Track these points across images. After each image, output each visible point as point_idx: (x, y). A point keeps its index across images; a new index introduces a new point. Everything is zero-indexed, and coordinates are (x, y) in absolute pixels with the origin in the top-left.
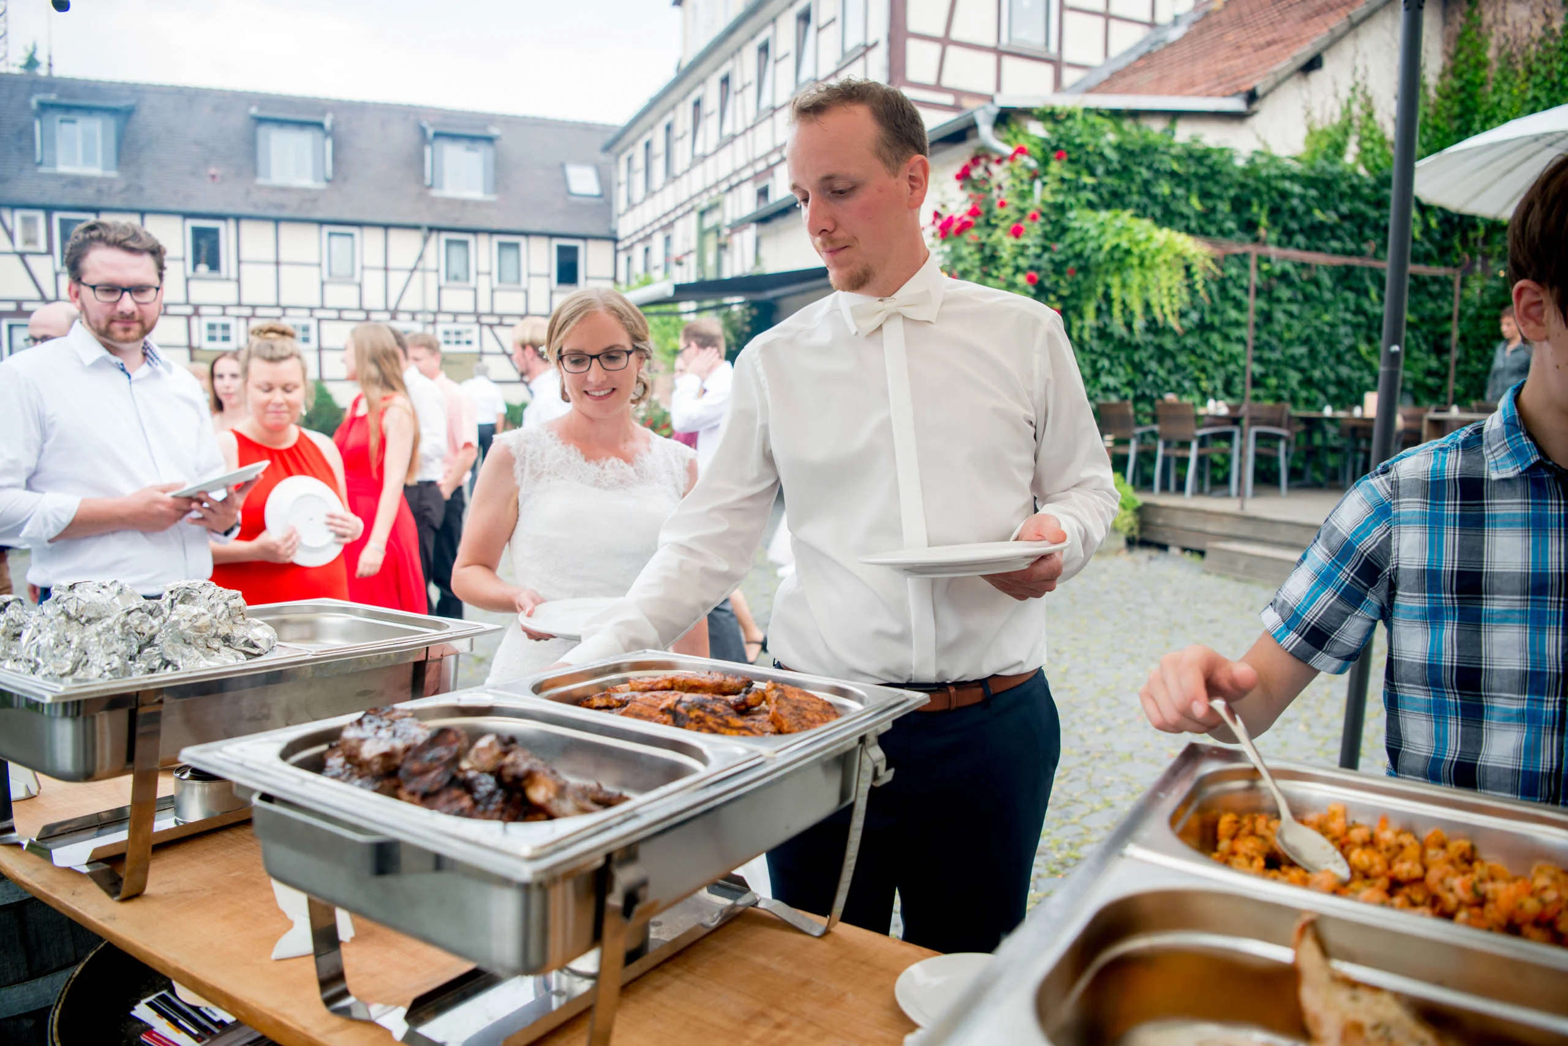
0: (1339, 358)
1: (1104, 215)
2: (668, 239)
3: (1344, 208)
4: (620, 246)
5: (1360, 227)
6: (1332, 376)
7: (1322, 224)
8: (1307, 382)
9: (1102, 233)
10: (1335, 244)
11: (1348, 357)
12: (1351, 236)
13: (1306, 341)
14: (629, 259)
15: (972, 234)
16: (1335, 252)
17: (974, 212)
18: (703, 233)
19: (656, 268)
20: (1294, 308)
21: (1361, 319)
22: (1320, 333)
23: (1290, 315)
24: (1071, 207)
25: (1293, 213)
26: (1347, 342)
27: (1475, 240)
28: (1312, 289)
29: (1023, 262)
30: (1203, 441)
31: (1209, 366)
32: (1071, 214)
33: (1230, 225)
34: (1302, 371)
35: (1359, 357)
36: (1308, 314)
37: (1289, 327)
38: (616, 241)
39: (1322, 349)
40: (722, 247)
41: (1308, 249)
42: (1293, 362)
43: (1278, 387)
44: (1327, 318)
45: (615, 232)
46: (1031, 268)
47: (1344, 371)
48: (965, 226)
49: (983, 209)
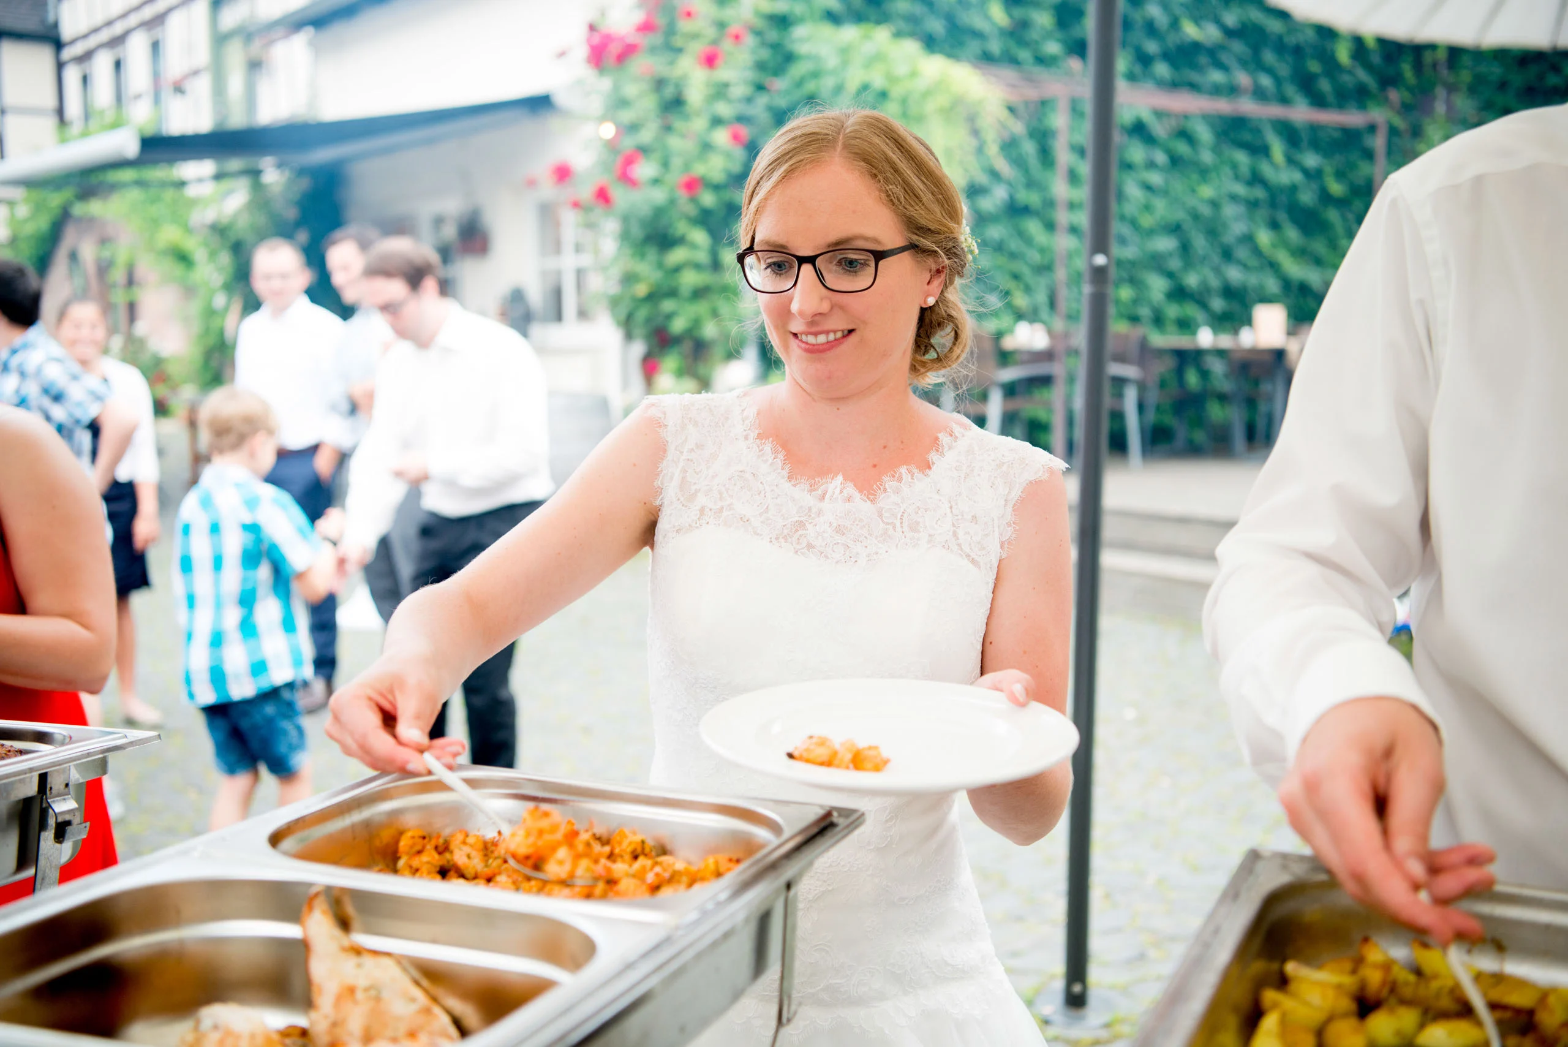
0: (1227, 254)
1: (850, 33)
2: (155, 46)
3: (1231, 18)
4: (67, 54)
5: (1256, 50)
6: (1214, 282)
7: (1196, 47)
8: (1179, 293)
9: (845, 64)
10: (1216, 76)
11: (1242, 253)
12: (1243, 63)
13: (1175, 229)
14: (85, 79)
15: (642, 64)
16: (1217, 91)
17: (646, 27)
18: (220, 40)
19: (138, 97)
20: (1155, 178)
21: (1259, 193)
22: (1196, 216)
23: (1148, 188)
24: (800, 20)
25: (1151, 28)
26: (1238, 228)
27: (1435, 65)
28: (1182, 148)
29: (724, 109)
30: (1010, 390)
31: (1026, 271)
32: (799, 32)
33: (1053, 48)
34: (1170, 275)
35: (1257, 251)
36: (1178, 186)
37: (1148, 208)
38: (58, 45)
39: (1199, 242)
40: (255, 65)
41: (1174, 85)
42: (1156, 262)
43: (1136, 302)
44: (1207, 191)
45: (56, 25)
46: (741, 119)
47: (1234, 275)
48: (628, 51)
49: (661, 21)
